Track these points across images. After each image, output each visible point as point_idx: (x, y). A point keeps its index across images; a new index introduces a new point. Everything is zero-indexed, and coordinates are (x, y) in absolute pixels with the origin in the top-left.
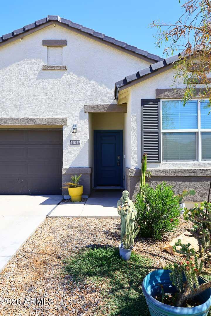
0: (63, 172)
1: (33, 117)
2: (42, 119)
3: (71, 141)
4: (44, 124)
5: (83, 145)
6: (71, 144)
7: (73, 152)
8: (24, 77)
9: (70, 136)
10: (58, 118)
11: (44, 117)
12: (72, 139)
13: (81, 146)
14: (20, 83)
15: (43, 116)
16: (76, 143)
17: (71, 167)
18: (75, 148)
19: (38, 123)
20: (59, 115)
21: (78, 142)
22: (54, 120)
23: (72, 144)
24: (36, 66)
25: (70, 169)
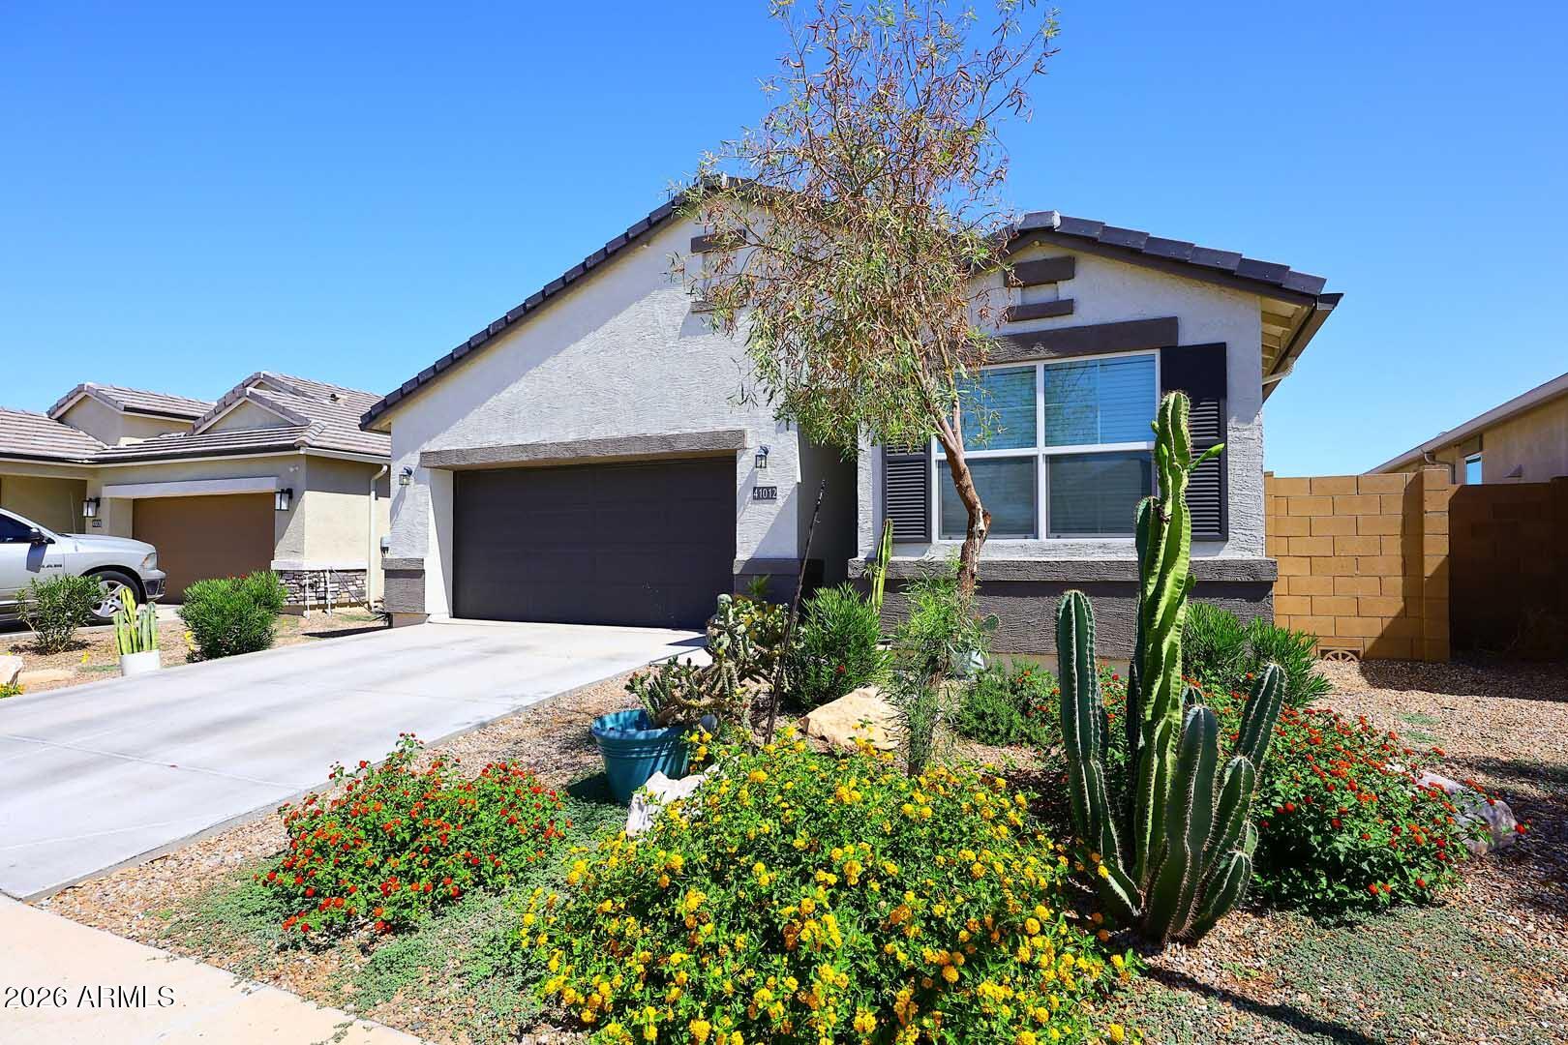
0: (736, 571)
1: (672, 433)
2: (690, 435)
3: (755, 488)
4: (695, 448)
5: (785, 499)
6: (754, 498)
7: (760, 518)
8: (652, 336)
9: (753, 476)
10: (724, 433)
11: (695, 431)
12: (759, 485)
13: (780, 501)
14: (645, 352)
15: (689, 428)
16: (767, 494)
17: (757, 557)
18: (765, 507)
19: (682, 446)
20: (730, 424)
21: (773, 492)
22: (715, 436)
23: (759, 498)
24: (677, 306)
25: (753, 563)
